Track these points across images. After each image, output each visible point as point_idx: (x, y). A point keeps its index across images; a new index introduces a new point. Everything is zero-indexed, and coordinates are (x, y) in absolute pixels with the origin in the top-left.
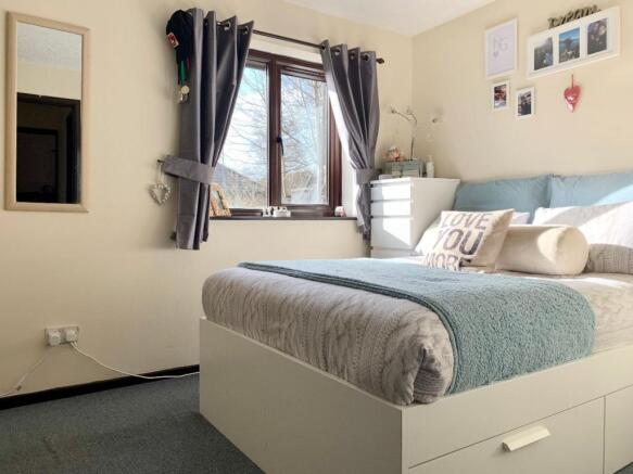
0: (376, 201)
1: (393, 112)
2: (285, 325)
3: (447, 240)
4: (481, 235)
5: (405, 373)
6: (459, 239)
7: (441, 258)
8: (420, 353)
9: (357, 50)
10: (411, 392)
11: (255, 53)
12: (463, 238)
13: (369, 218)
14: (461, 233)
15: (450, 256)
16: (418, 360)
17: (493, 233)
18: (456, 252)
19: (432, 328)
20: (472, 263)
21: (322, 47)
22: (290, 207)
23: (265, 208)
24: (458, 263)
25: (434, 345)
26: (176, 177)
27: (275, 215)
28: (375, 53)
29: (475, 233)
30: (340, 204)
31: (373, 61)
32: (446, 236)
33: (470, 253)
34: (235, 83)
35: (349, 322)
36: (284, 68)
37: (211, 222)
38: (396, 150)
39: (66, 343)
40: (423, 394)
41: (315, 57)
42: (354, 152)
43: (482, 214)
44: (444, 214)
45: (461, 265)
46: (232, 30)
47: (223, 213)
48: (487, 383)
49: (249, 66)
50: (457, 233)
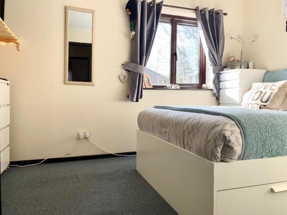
0: (223, 81)
1: (232, 38)
2: (168, 130)
3: (254, 96)
4: (272, 93)
5: (216, 147)
6: (260, 95)
7: (250, 105)
8: (223, 138)
9: (213, 10)
10: (219, 155)
11: (164, 15)
12: (262, 95)
13: (219, 89)
14: (261, 92)
15: (255, 104)
16: (223, 141)
17: (278, 92)
18: (259, 102)
19: (231, 127)
20: (266, 107)
21: (196, 10)
22: (180, 85)
23: (168, 85)
24: (259, 107)
25: (231, 135)
26: (129, 71)
27: (173, 88)
28: (222, 10)
29: (269, 92)
30: (205, 83)
31: (221, 14)
32: (254, 94)
33: (266, 102)
34: (155, 29)
35: (194, 125)
36: (178, 21)
37: (144, 91)
38: (233, 57)
39: (86, 138)
40: (226, 157)
41: (193, 15)
42: (211, 58)
43: (273, 83)
44: (254, 84)
45: (260, 108)
46: (153, 6)
47: (149, 87)
48: (262, 157)
49: (161, 22)
50: (259, 93)
